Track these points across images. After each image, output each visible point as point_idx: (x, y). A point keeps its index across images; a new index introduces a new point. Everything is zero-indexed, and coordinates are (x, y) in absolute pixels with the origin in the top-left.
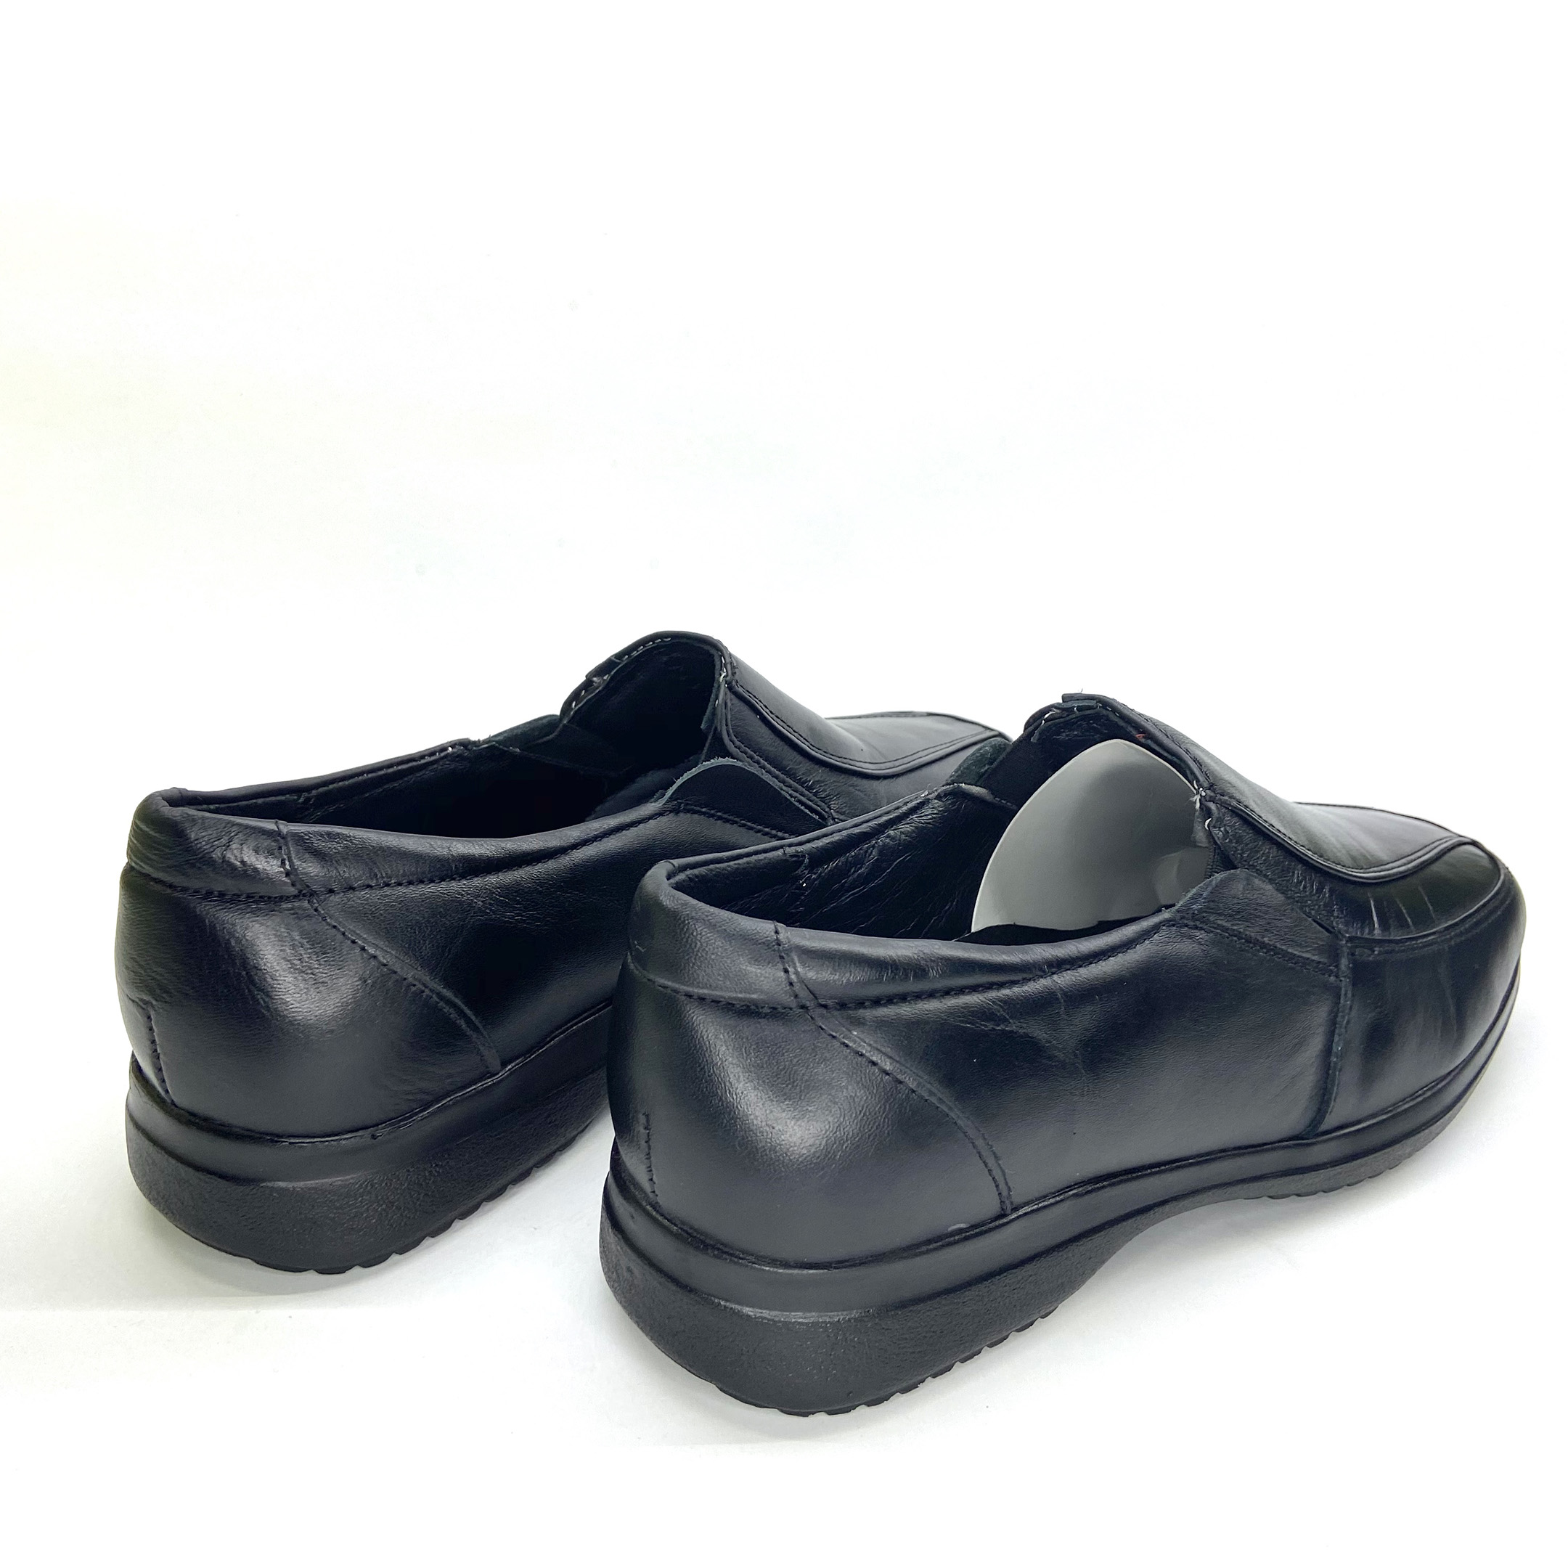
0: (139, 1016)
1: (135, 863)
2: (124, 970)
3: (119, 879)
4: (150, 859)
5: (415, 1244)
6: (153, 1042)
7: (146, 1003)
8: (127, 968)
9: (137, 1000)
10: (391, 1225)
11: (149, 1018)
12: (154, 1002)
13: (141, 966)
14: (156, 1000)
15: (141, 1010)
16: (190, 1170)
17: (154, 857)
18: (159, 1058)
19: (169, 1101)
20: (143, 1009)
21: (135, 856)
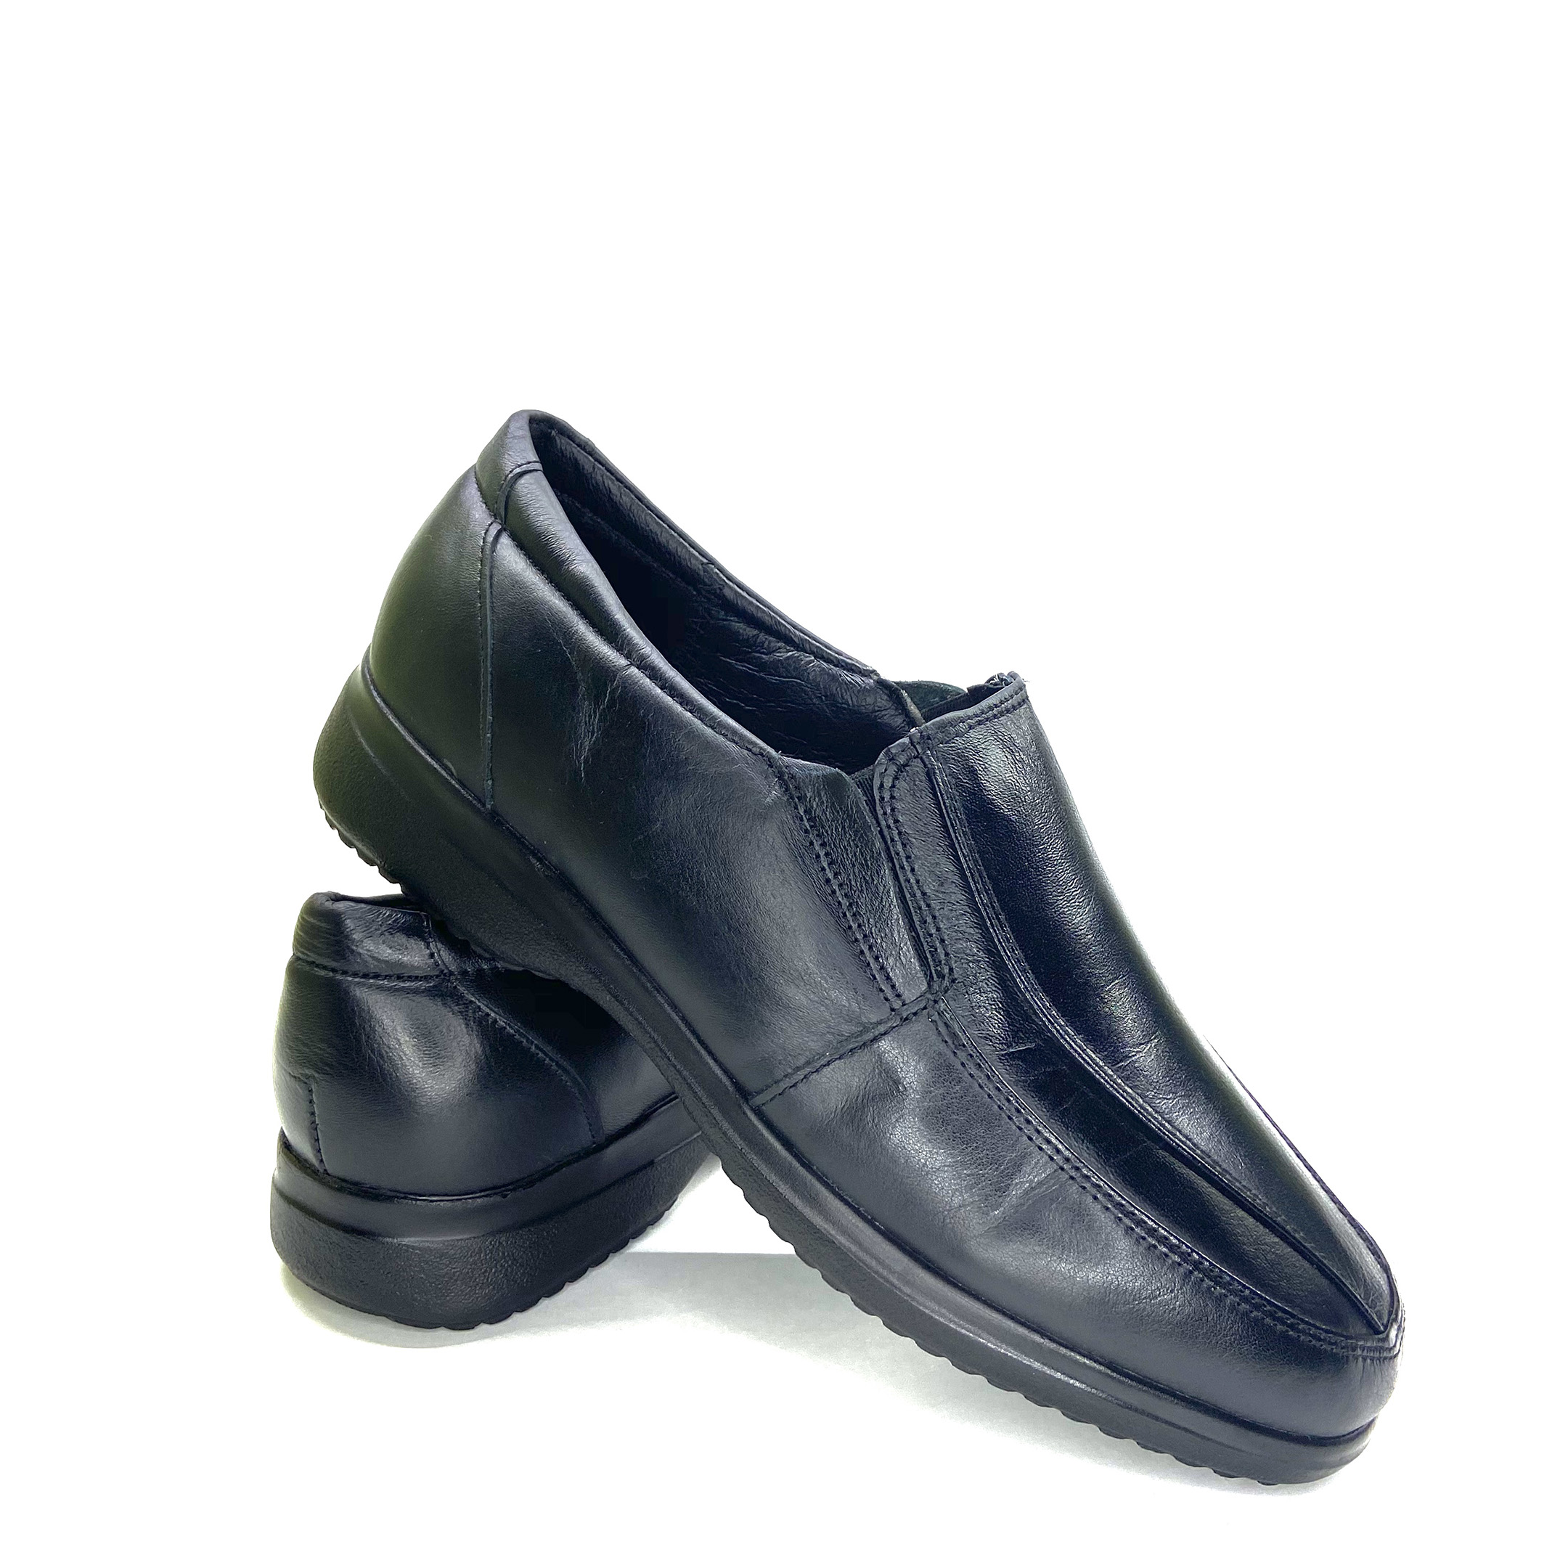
0: (301, 1091)
1: (303, 953)
2: (288, 1050)
3: (285, 970)
4: (316, 947)
5: (532, 1303)
6: (313, 1114)
7: (308, 1077)
8: (290, 1047)
9: (300, 1076)
10: (516, 1282)
11: (311, 1091)
12: (316, 1075)
13: (305, 1045)
14: (319, 1073)
15: (302, 1085)
16: (340, 1233)
17: (319, 945)
18: (316, 1129)
19: (321, 1171)
20: (305, 1083)
21: (301, 947)
